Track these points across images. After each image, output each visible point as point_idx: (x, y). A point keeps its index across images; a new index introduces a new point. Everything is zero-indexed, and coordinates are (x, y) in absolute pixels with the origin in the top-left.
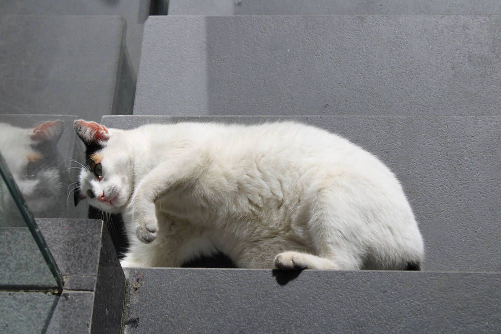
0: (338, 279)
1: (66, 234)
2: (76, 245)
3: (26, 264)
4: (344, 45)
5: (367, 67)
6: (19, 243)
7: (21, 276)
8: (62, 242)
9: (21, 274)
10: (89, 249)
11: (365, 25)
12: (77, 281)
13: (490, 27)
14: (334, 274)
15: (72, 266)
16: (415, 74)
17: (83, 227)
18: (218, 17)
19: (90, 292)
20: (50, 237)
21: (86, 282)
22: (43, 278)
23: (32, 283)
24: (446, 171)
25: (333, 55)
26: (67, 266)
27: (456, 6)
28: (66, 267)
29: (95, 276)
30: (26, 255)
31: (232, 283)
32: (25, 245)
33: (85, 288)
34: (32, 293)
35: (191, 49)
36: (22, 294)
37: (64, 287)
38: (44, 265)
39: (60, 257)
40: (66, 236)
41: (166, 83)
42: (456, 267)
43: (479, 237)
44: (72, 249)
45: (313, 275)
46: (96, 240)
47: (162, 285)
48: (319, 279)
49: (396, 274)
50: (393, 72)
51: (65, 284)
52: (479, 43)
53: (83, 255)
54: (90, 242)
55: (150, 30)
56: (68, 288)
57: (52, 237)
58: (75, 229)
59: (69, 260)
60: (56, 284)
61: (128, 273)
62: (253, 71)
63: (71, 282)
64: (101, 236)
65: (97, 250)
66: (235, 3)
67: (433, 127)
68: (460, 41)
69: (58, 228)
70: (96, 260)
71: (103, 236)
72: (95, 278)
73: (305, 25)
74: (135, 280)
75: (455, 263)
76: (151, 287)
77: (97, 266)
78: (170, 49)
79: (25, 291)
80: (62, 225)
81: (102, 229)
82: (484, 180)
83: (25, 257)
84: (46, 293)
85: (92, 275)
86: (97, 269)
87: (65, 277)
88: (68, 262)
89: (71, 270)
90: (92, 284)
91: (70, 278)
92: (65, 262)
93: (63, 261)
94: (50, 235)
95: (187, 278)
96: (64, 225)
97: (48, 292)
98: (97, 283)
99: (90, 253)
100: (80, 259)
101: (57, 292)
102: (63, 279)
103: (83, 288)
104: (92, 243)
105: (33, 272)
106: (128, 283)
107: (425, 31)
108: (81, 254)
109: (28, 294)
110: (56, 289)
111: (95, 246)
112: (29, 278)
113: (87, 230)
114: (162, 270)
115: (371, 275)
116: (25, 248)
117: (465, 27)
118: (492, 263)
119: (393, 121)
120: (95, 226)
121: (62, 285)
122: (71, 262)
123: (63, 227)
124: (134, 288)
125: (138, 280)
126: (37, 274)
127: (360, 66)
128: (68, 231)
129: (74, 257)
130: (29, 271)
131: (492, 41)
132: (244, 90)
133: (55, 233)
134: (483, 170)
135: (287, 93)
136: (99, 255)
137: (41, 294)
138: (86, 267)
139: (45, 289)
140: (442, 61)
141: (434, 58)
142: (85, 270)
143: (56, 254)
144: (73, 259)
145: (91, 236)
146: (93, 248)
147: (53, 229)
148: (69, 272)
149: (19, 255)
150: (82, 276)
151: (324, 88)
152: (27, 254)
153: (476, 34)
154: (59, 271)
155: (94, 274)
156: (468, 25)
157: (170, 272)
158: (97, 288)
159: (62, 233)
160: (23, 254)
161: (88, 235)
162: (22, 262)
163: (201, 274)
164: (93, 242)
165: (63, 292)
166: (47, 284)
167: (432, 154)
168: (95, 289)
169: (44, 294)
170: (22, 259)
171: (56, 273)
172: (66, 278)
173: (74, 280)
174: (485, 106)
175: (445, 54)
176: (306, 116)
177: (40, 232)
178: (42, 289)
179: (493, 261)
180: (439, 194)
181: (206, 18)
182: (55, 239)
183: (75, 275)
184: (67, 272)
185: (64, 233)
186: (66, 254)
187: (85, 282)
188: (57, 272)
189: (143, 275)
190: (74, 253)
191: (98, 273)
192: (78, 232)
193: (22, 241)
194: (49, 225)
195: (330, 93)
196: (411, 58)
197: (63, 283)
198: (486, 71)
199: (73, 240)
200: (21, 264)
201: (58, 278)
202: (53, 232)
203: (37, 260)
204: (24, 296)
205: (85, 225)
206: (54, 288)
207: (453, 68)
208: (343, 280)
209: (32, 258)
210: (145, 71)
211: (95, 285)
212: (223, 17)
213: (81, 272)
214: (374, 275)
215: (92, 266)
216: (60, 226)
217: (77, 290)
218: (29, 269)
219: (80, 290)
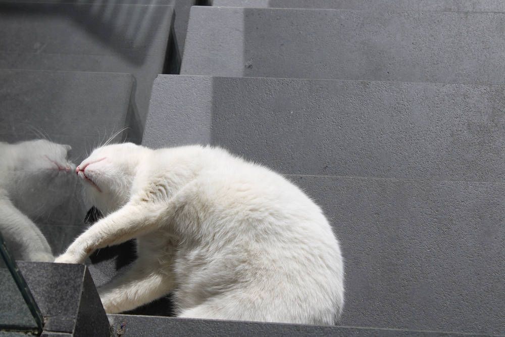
0: (316, 333)
1: (49, 277)
2: (59, 287)
3: (10, 304)
4: (347, 109)
5: (367, 131)
6: (4, 283)
7: (4, 316)
8: (45, 284)
9: (4, 314)
10: (71, 292)
11: (367, 90)
12: (57, 323)
13: (491, 97)
14: (314, 328)
15: (53, 308)
16: (414, 140)
17: (67, 271)
18: (225, 78)
19: (68, 334)
20: (34, 279)
21: (66, 324)
22: (25, 318)
23: (13, 323)
24: (434, 234)
25: (335, 118)
26: (49, 308)
27: (462, 76)
28: (47, 309)
29: (74, 318)
30: (10, 296)
31: (213, 333)
32: (9, 286)
33: (64, 330)
34: (13, 333)
35: (196, 108)
36: (3, 333)
37: (44, 328)
38: (25, 306)
39: (43, 298)
40: (50, 279)
41: (171, 140)
42: (439, 328)
43: (463, 300)
44: (54, 292)
45: (293, 329)
46: (78, 284)
47: (145, 333)
48: (298, 333)
49: (373, 331)
50: (393, 137)
51: (46, 325)
52: (479, 112)
53: (64, 298)
54: (72, 285)
55: (159, 88)
56: (47, 329)
57: (36, 280)
58: (59, 273)
59: (51, 302)
60: (36, 325)
61: (113, 320)
62: (256, 131)
63: (51, 323)
64: (83, 280)
65: (78, 293)
66: (246, 66)
67: (424, 190)
68: (460, 109)
69: (42, 271)
70: (77, 303)
71: (85, 280)
72: (75, 321)
73: (309, 88)
74: (119, 327)
75: (438, 324)
76: (134, 334)
77: (78, 309)
78: (176, 107)
79: (7, 331)
80: (46, 269)
81: (84, 273)
82: (471, 244)
83: (9, 298)
84: (26, 333)
85: (72, 318)
86: (77, 312)
87: (45, 319)
88: (49, 304)
89: (52, 312)
90: (71, 327)
91: (51, 319)
92: (47, 304)
93: (45, 303)
94: (34, 277)
95: (170, 327)
96: (49, 268)
97: (28, 332)
98: (76, 326)
99: (71, 297)
100: (62, 302)
101: (37, 333)
102: (43, 320)
103: (61, 330)
104: (74, 287)
105: (16, 312)
106: (111, 329)
107: (427, 98)
108: (63, 296)
109: (9, 334)
110: (36, 330)
111: (76, 289)
112: (11, 318)
113: (70, 274)
114: (145, 318)
115: (349, 331)
116: (9, 289)
117: (465, 96)
118: (475, 327)
119: (385, 183)
120: (78, 270)
121: (42, 326)
122: (52, 305)
123: (47, 270)
124: (118, 334)
125: (122, 327)
126: (19, 315)
127: (361, 130)
128: (51, 274)
129: (56, 299)
130: (11, 311)
131: (491, 111)
132: (246, 149)
133: (39, 276)
134: (471, 234)
135: (288, 154)
136: (79, 299)
137: (22, 334)
138: (66, 310)
139: (25, 329)
140: (442, 128)
141: (434, 125)
142: (66, 312)
143: (38, 296)
144: (55, 302)
145: (73, 280)
146: (75, 292)
147: (38, 272)
148: (50, 314)
149: (3, 296)
150: (62, 318)
151: (325, 151)
152: (11, 294)
153: (476, 103)
154: (40, 312)
155: (74, 317)
156: (469, 94)
157: (153, 320)
158: (76, 330)
159: (46, 276)
160: (7, 295)
161: (71, 279)
162: (6, 302)
163: (184, 323)
164: (75, 285)
165: (43, 333)
166: (28, 324)
167: (421, 217)
168: (73, 331)
169: (24, 334)
170: (6, 299)
171: (37, 314)
172: (47, 319)
173: (54, 322)
174: (482, 173)
175: (445, 121)
176: (301, 175)
177: (19, 272)
178: (23, 329)
179: (476, 325)
180: (426, 256)
181: (213, 78)
182: (39, 281)
183: (55, 317)
184: (47, 313)
185: (48, 275)
186: (49, 296)
187: (64, 324)
188: (37, 312)
189: (127, 323)
190: (56, 295)
191: (78, 316)
192: (61, 275)
193: (7, 282)
194: (34, 268)
195: (330, 155)
196: (411, 124)
197: (43, 324)
198: (484, 139)
199: (56, 283)
200: (5, 304)
201: (38, 319)
202: (37, 275)
203: (20, 301)
204: (5, 335)
205: (68, 269)
206: (35, 329)
207: (452, 135)
208: (322, 334)
209: (15, 299)
210: (152, 127)
211: (74, 328)
212: (230, 78)
213: (62, 314)
214: (353, 332)
215: (73, 308)
216: (44, 269)
217: (57, 332)
218: (12, 309)
219: (59, 332)
